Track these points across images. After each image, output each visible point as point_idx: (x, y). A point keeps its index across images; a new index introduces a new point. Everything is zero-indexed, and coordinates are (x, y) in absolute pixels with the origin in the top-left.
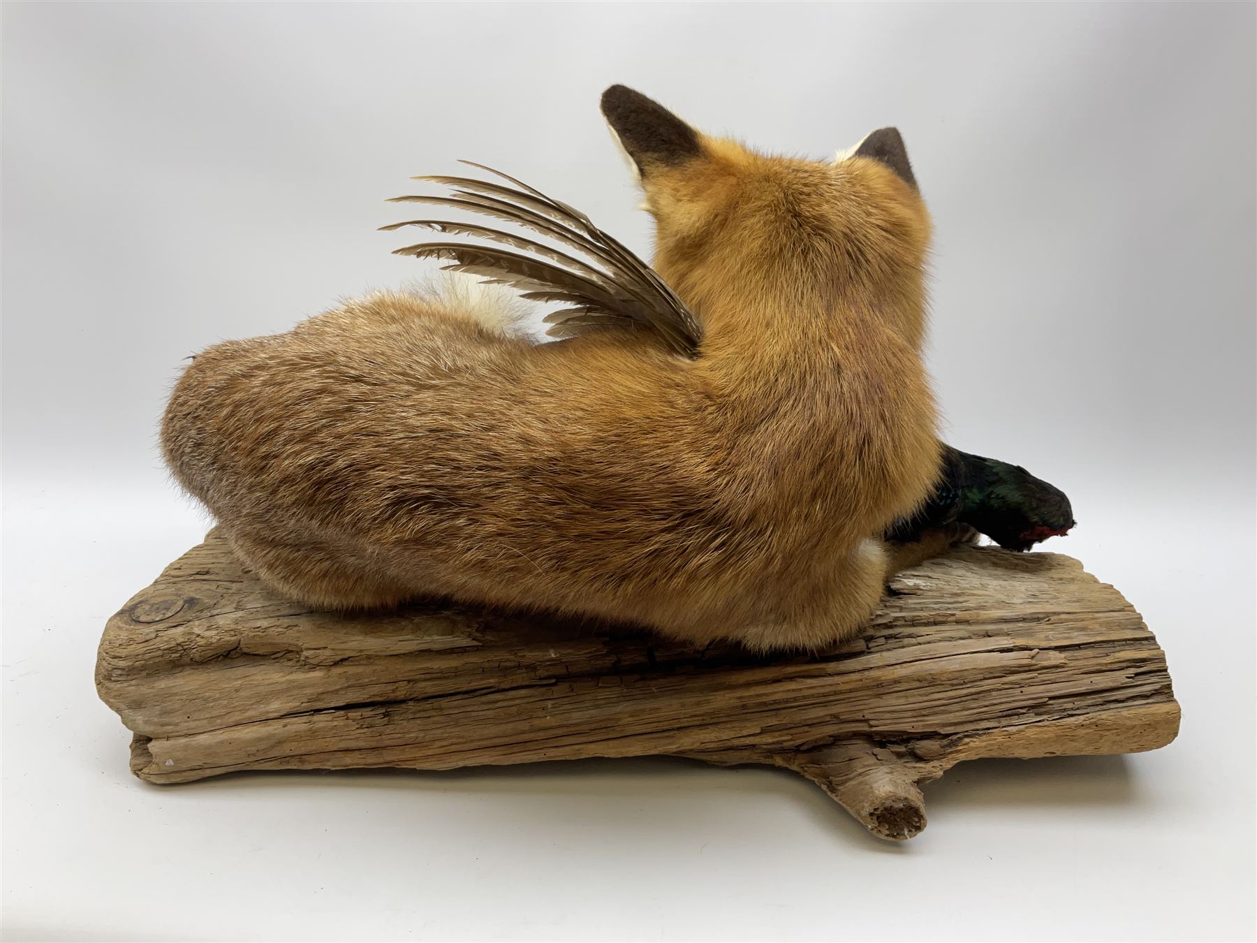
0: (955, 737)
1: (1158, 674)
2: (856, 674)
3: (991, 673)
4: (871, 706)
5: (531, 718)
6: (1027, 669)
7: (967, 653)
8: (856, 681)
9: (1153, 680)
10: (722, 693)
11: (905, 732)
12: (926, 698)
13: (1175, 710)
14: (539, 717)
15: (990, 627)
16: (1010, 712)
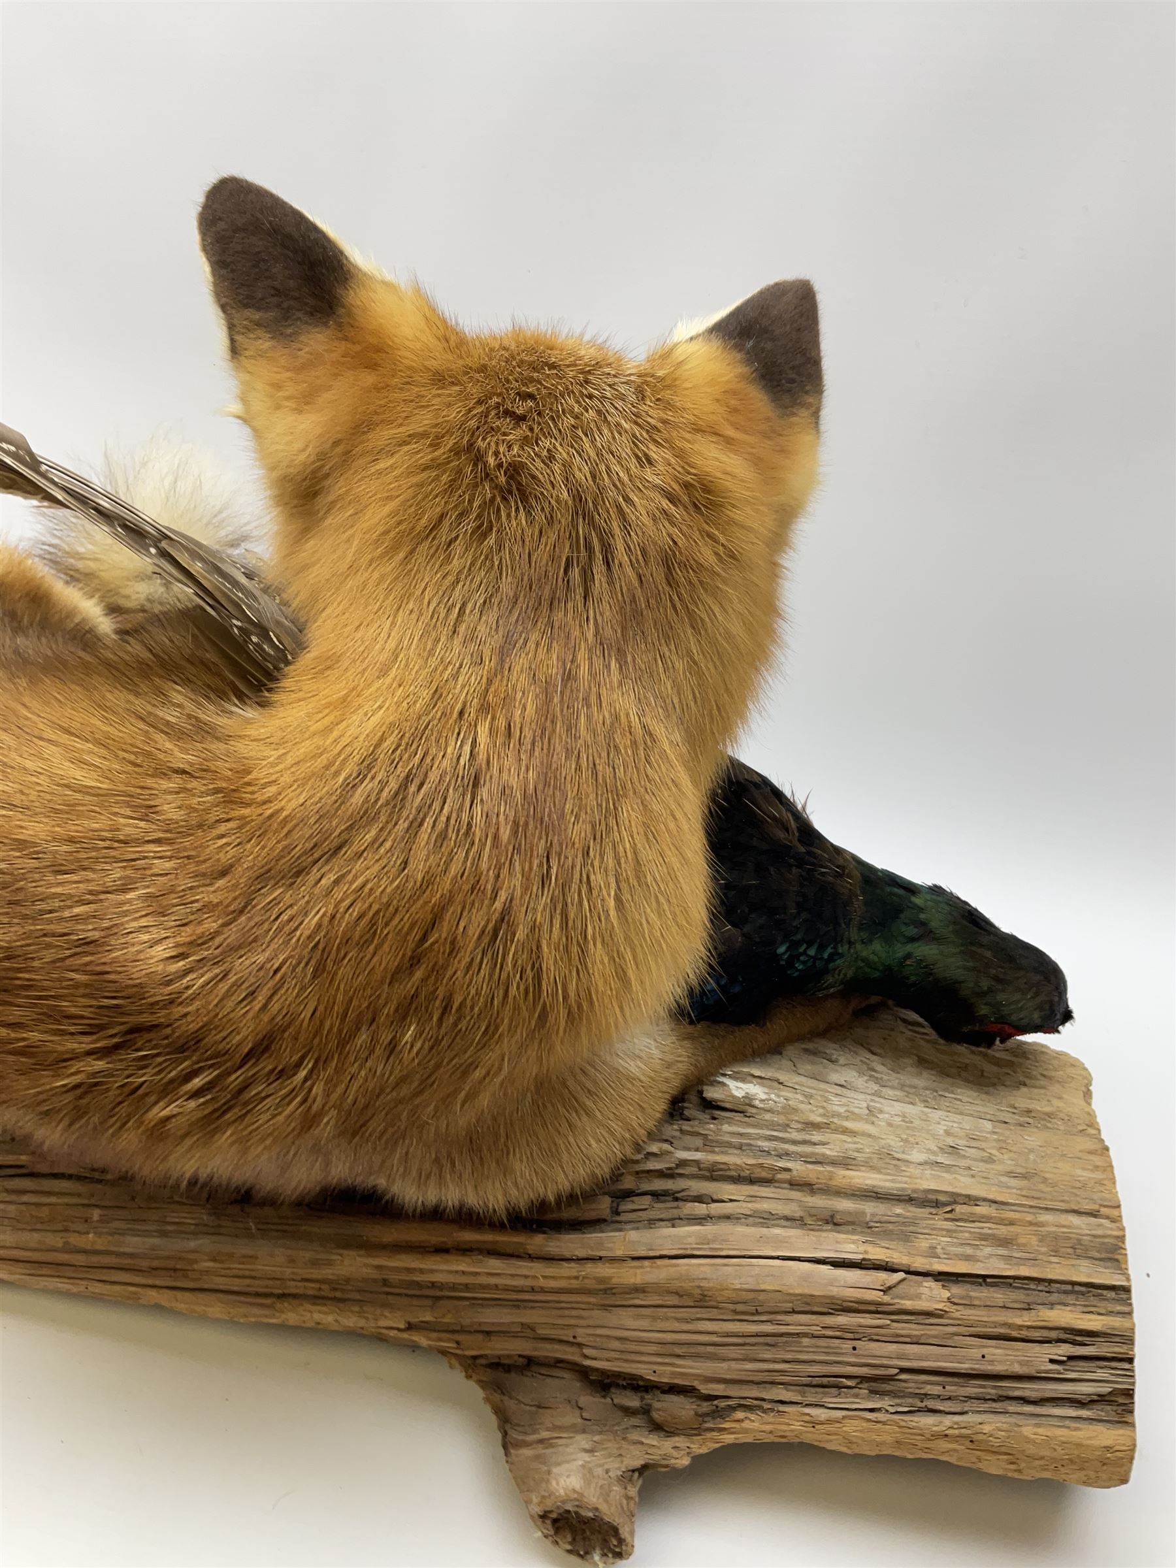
0: (723, 1404)
1: (1114, 1364)
2: (573, 1264)
3: (808, 1304)
4: (591, 1323)
5: (66, 1230)
6: (872, 1308)
7: (778, 1258)
8: (569, 1278)
9: (1101, 1374)
10: (353, 1253)
11: (641, 1378)
12: (685, 1327)
13: (1124, 1445)
14: (78, 1232)
15: (845, 1205)
16: (825, 1381)
